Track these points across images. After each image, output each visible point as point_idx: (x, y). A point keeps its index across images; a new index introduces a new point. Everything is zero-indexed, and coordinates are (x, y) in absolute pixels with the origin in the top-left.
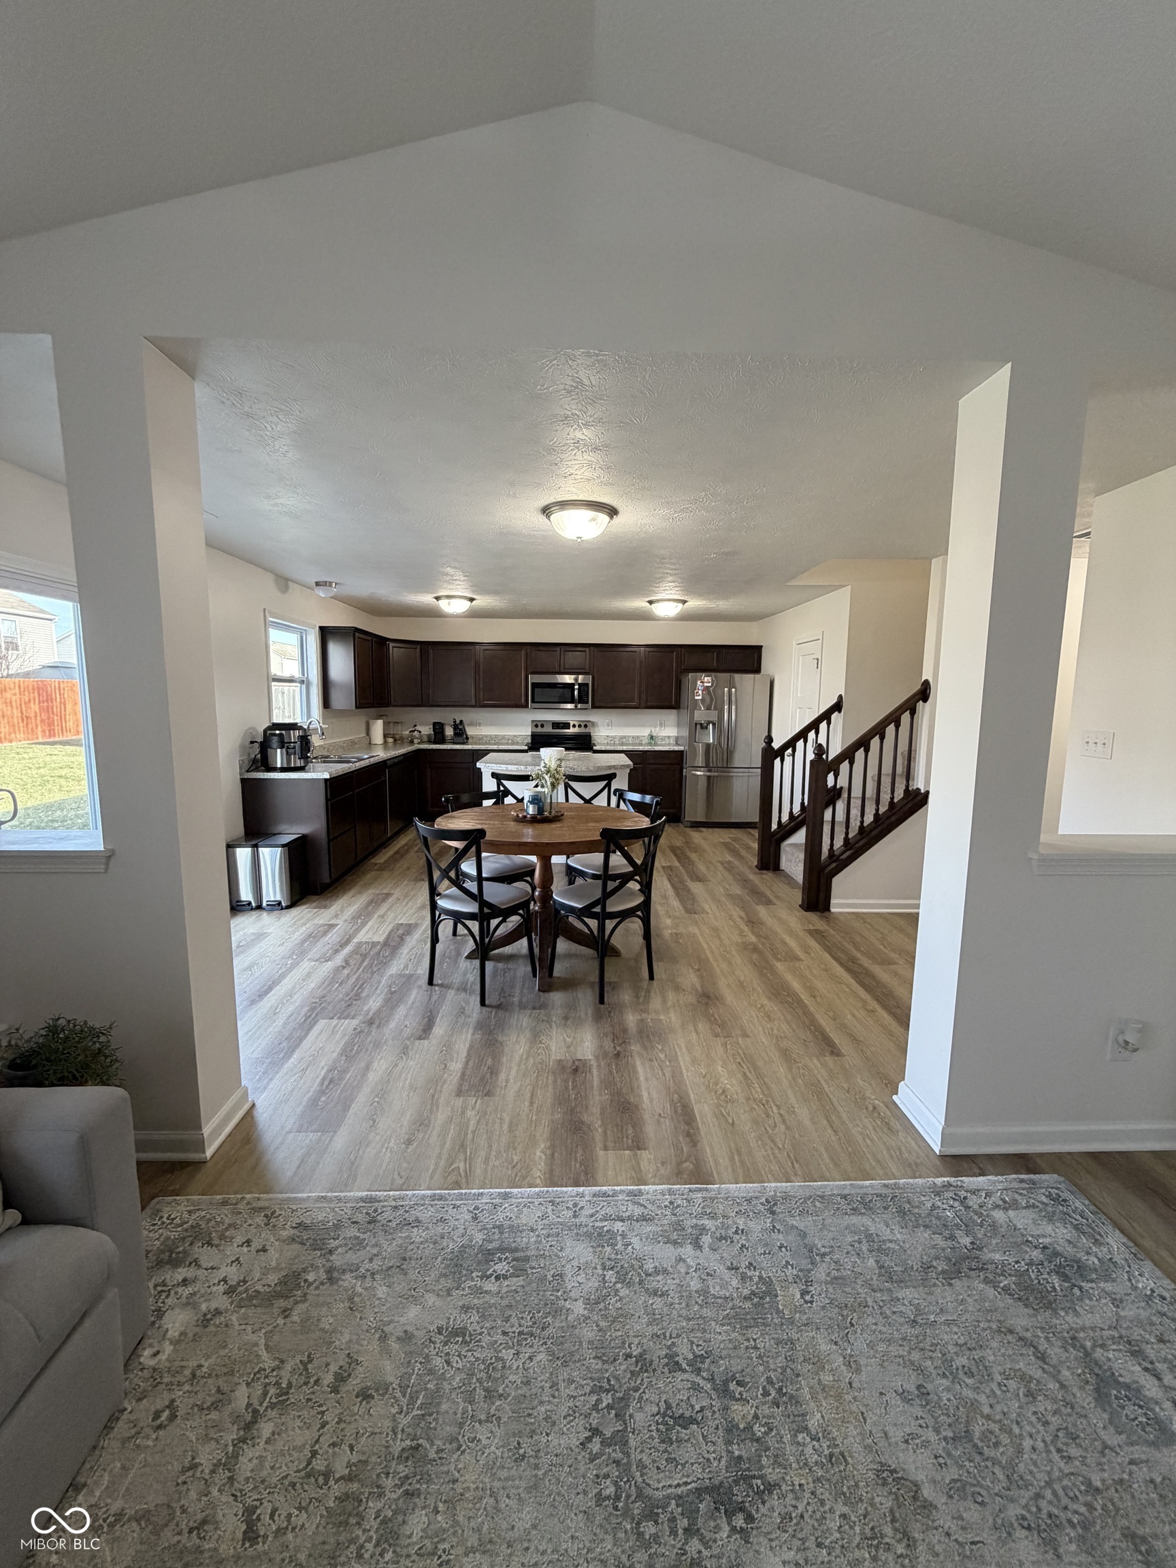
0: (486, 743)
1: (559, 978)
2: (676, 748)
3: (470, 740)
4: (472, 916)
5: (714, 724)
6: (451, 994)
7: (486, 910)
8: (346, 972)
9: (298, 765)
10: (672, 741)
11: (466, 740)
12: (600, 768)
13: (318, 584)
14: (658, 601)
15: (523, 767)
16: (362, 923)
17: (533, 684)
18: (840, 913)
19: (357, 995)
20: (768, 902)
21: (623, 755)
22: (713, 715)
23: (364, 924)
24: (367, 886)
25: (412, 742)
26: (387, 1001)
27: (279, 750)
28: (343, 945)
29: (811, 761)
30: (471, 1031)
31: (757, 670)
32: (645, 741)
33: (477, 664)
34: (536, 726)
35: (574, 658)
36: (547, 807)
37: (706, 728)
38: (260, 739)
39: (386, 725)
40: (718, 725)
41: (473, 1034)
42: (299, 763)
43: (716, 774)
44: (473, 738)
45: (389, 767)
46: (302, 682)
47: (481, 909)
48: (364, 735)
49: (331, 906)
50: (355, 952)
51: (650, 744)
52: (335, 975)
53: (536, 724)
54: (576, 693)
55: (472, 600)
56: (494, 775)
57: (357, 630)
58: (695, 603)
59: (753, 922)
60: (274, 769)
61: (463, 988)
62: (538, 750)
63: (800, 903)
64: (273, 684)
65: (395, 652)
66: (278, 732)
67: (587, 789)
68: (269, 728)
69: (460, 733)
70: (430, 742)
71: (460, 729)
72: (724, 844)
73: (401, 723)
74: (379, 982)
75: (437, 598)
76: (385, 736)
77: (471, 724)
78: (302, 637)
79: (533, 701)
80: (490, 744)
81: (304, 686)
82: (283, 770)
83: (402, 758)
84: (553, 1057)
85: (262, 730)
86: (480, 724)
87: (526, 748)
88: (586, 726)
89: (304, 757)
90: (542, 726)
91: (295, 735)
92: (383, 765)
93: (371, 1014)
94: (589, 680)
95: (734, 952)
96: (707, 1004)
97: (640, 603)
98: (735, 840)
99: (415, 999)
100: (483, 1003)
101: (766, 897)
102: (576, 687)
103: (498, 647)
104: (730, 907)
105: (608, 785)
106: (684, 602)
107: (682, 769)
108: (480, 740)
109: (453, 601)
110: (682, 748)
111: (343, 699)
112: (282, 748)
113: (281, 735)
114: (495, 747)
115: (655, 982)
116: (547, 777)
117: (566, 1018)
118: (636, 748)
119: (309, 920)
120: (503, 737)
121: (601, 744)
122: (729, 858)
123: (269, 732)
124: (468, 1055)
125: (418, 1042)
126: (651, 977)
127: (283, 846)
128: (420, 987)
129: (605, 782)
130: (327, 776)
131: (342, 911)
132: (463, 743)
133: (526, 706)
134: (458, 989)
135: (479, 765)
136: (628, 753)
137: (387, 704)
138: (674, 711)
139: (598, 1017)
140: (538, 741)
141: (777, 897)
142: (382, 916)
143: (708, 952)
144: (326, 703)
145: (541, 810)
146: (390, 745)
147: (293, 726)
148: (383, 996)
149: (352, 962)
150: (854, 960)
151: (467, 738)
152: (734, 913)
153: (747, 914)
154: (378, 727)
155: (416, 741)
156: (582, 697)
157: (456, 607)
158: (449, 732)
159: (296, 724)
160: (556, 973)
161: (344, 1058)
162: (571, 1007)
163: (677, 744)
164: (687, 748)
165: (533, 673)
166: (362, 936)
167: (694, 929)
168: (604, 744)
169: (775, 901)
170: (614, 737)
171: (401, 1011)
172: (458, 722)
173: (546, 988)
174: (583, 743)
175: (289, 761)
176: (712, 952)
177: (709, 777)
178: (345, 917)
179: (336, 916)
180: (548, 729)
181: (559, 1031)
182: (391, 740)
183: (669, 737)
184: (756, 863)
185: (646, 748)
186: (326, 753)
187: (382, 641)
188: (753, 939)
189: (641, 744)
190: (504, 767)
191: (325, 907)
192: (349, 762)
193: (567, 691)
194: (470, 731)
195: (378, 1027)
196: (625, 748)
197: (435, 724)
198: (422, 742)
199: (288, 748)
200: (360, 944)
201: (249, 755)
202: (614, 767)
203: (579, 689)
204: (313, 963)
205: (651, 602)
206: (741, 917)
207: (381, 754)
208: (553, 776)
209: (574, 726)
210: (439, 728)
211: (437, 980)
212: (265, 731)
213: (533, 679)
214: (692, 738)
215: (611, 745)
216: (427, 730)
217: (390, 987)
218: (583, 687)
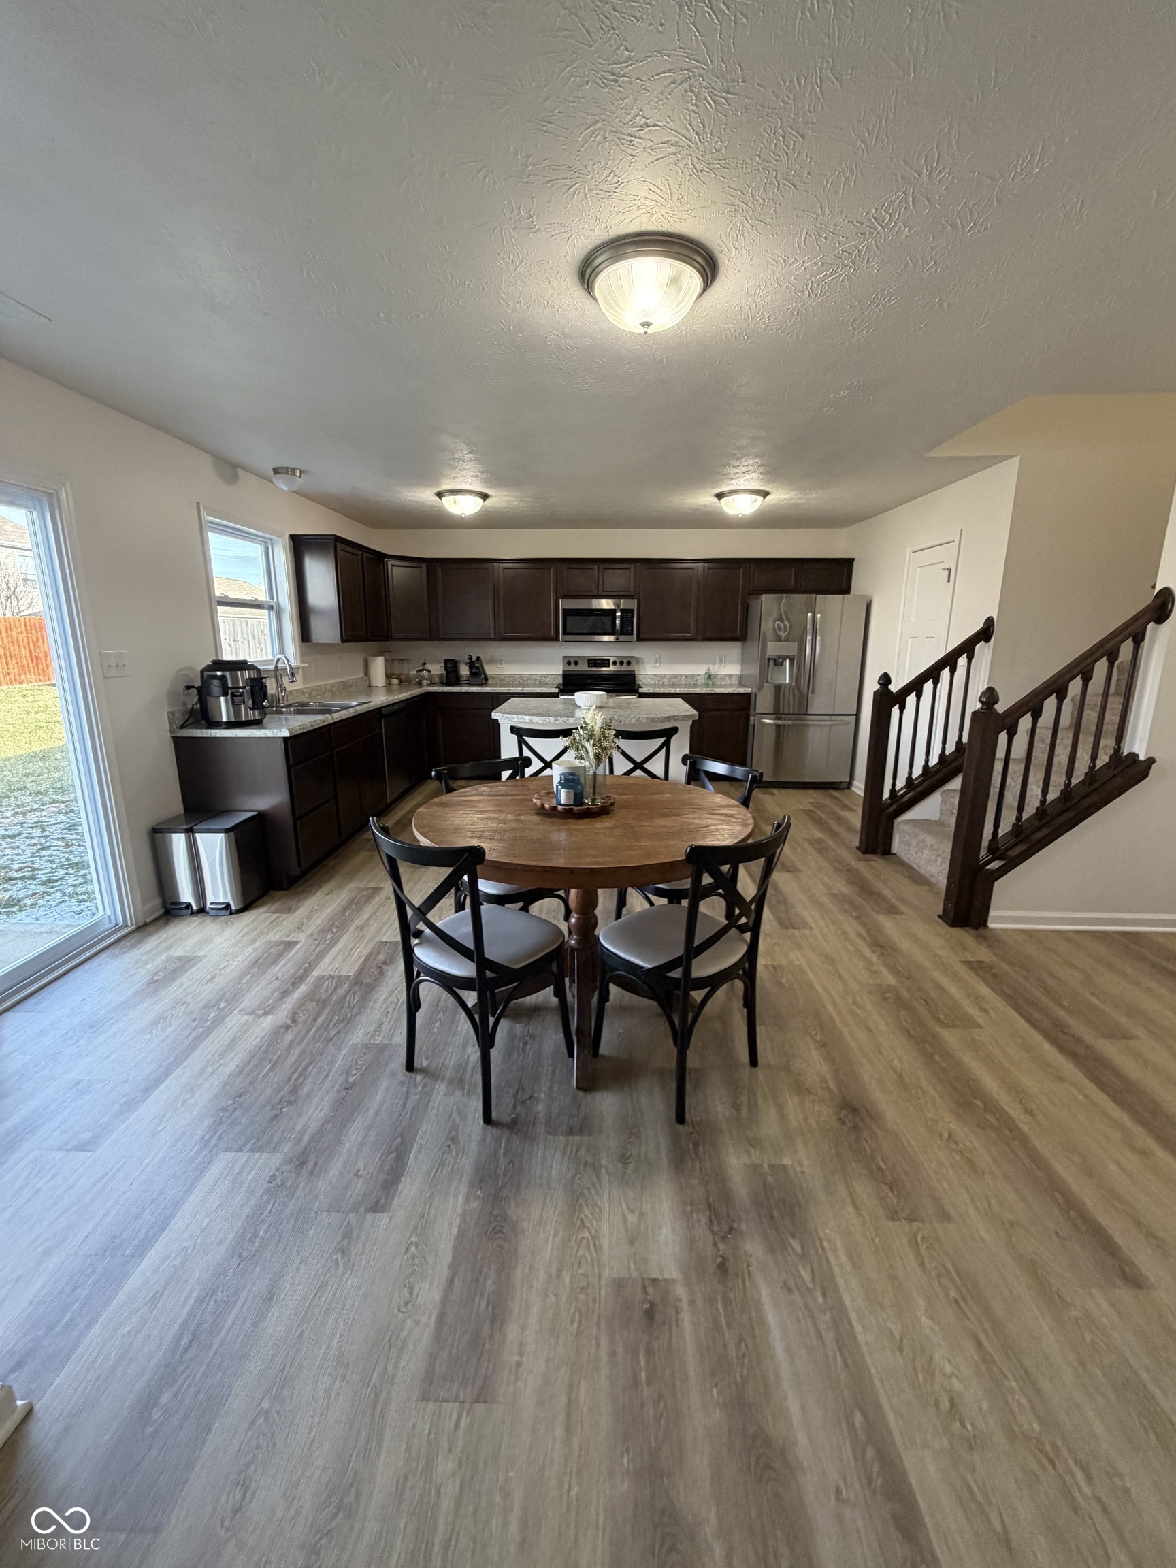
0: (509, 685)
1: (610, 1059)
2: (742, 690)
3: (490, 681)
4: (467, 984)
5: (792, 660)
6: (441, 1088)
7: (489, 974)
8: (289, 1037)
9: (251, 718)
10: (734, 681)
11: (485, 680)
12: (653, 720)
13: (276, 471)
14: (730, 493)
15: (551, 719)
16: (332, 939)
17: (564, 610)
18: (1003, 930)
19: (294, 1090)
20: (892, 910)
21: (680, 701)
22: (791, 648)
23: (334, 941)
24: (350, 876)
25: (420, 684)
26: (338, 1104)
27: (222, 699)
28: (297, 981)
29: (974, 714)
30: (464, 1189)
31: (845, 589)
32: (701, 681)
33: (496, 590)
34: (569, 663)
35: (616, 579)
36: (588, 790)
37: (782, 664)
38: (198, 683)
39: (388, 664)
40: (797, 660)
41: (467, 1199)
42: (254, 715)
43: (790, 722)
44: (493, 678)
45: (385, 716)
46: (271, 608)
47: (480, 971)
48: (361, 675)
49: (298, 909)
50: (310, 997)
51: (707, 685)
52: (269, 1045)
53: (568, 661)
54: (618, 622)
55: (485, 497)
56: (514, 730)
57: (338, 539)
58: (780, 496)
59: (881, 945)
60: (218, 724)
61: (458, 1082)
62: (572, 693)
63: (940, 911)
64: (220, 609)
65: (397, 574)
66: (219, 673)
67: (640, 750)
68: (208, 668)
69: (477, 673)
70: (442, 684)
71: (477, 668)
72: (805, 811)
73: (408, 660)
74: (332, 1062)
75: (440, 495)
76: (388, 676)
77: (492, 661)
78: (267, 549)
79: (565, 633)
80: (513, 686)
81: (273, 614)
82: (230, 725)
83: (404, 703)
84: (606, 1272)
85: (200, 668)
86: (501, 662)
87: (556, 690)
88: (629, 663)
89: (257, 706)
90: (576, 663)
91: (242, 677)
92: (378, 712)
93: (306, 1138)
94: (633, 604)
95: (869, 1007)
96: (855, 1128)
97: (703, 499)
98: (819, 806)
99: (382, 1104)
100: (487, 1119)
101: (885, 899)
102: (618, 614)
103: (522, 565)
104: (840, 916)
105: (667, 744)
106: (765, 494)
107: (748, 718)
108: (502, 681)
109: (459, 498)
110: (749, 690)
111: (327, 630)
112: (225, 694)
113: (223, 678)
114: (519, 690)
115: (760, 1073)
116: (589, 746)
117: (624, 1159)
118: (691, 690)
119: (262, 933)
120: (529, 677)
121: (647, 685)
122: (818, 834)
123: (206, 674)
124: (454, 1258)
125: (370, 1216)
126: (754, 1061)
127: (227, 831)
128: (393, 1074)
129: (663, 740)
130: (286, 734)
131: (309, 918)
132: (481, 685)
133: (556, 639)
134: (451, 1082)
135: (495, 715)
136: (689, 698)
137: (387, 637)
138: (738, 644)
139: (680, 1159)
140: (573, 683)
141: (904, 901)
142: (361, 928)
143: (830, 1008)
144: (305, 634)
145: (578, 798)
146: (396, 687)
147: (242, 665)
148: (332, 1095)
149: (302, 1017)
150: (1059, 1025)
151: (486, 679)
152: (849, 929)
153: (868, 931)
154: (378, 666)
155: (425, 682)
156: (622, 627)
157: (464, 507)
158: (464, 671)
159: (245, 662)
160: (604, 1049)
161: (235, 1261)
162: (631, 1129)
163: (741, 685)
164: (756, 690)
165: (564, 597)
166: (326, 967)
167: (796, 957)
168: (650, 685)
169: (903, 908)
170: (663, 677)
171: (354, 1134)
172: (474, 659)
173: (589, 1083)
174: (624, 684)
175: (237, 713)
176: (834, 1004)
177: (778, 726)
178: (309, 931)
179: (299, 928)
180: (583, 667)
181: (615, 1194)
182: (395, 681)
183: (730, 676)
184: (857, 844)
185: (705, 690)
186: (305, 699)
187: (379, 558)
188: (891, 980)
189: (696, 685)
190: (527, 718)
191: (290, 910)
192: (330, 712)
193: (607, 620)
194: (490, 670)
195: (311, 1173)
196: (678, 690)
197: (446, 661)
198: (432, 684)
199: (233, 695)
200: (321, 979)
201: (185, 704)
202: (674, 718)
203: (621, 617)
204: (245, 1018)
205: (720, 496)
206: (860, 935)
207: (380, 699)
208: (598, 744)
209: (615, 663)
210: (451, 668)
211: (421, 1061)
212: (202, 672)
213: (564, 604)
214: (763, 678)
215: (659, 686)
216: (437, 669)
217: (348, 1073)
218: (627, 613)
